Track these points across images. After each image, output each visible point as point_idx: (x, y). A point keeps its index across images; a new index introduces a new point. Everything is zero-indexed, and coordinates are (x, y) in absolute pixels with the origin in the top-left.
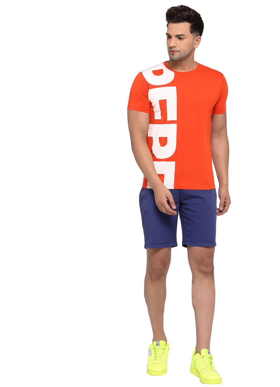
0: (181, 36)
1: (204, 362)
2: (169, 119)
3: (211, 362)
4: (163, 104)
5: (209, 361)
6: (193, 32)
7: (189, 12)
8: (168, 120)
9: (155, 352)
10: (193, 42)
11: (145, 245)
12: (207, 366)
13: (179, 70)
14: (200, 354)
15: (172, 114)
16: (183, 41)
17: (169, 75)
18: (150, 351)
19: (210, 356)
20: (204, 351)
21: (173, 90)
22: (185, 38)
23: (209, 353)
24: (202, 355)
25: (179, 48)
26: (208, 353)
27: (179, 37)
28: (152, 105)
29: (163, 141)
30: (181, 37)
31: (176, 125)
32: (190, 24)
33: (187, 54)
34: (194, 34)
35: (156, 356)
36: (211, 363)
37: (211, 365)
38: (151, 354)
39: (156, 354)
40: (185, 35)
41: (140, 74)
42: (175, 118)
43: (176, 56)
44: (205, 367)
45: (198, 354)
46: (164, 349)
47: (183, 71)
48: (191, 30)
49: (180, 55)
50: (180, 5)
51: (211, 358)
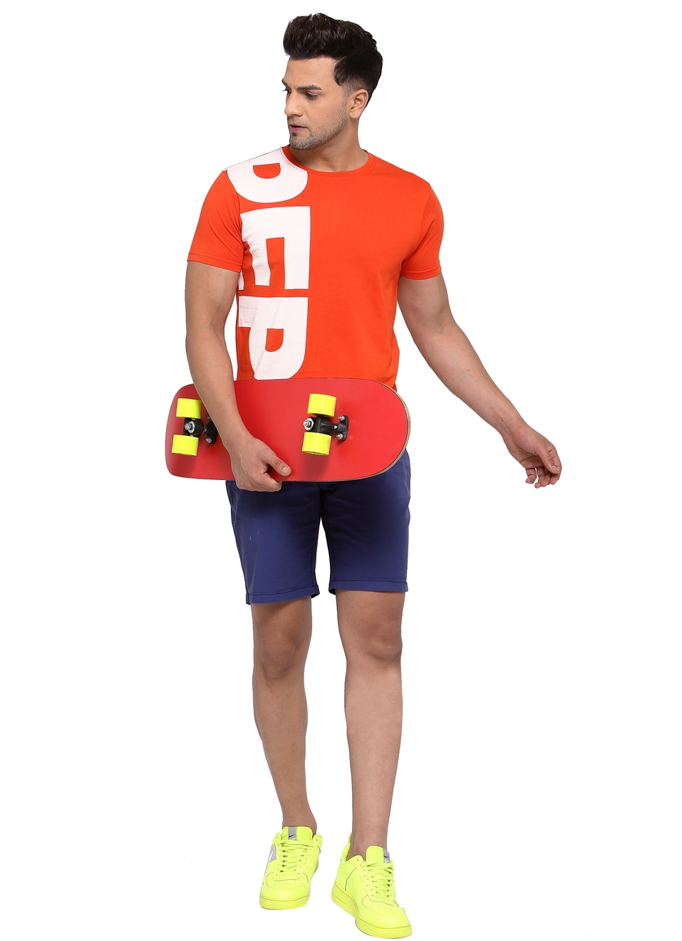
0: (311, 91)
1: (373, 879)
2: (289, 285)
3: (389, 881)
4: (276, 248)
5: (384, 878)
6: (343, 80)
7: (332, 32)
8: (286, 288)
9: (285, 854)
10: (345, 104)
11: (248, 594)
12: (378, 890)
13: (321, 168)
14: (365, 859)
15: (298, 273)
16: (317, 101)
17: (294, 179)
18: (273, 849)
19: (389, 865)
20: (374, 852)
21: (303, 214)
22: (321, 94)
23: (386, 857)
24: (368, 862)
25: (308, 120)
26: (383, 858)
27: (307, 93)
28: (251, 250)
29: (275, 340)
30: (313, 92)
31: (305, 300)
32: (334, 60)
33: (328, 134)
34: (346, 85)
35: (284, 864)
36: (389, 883)
37: (388, 888)
38: (273, 858)
39: (285, 859)
40: (320, 89)
41: (224, 177)
42: (304, 284)
43: (304, 139)
44: (374, 893)
45: (359, 857)
46: (306, 847)
47: (330, 171)
48: (339, 75)
49: (311, 136)
50: (313, 14)
51: (390, 871)
